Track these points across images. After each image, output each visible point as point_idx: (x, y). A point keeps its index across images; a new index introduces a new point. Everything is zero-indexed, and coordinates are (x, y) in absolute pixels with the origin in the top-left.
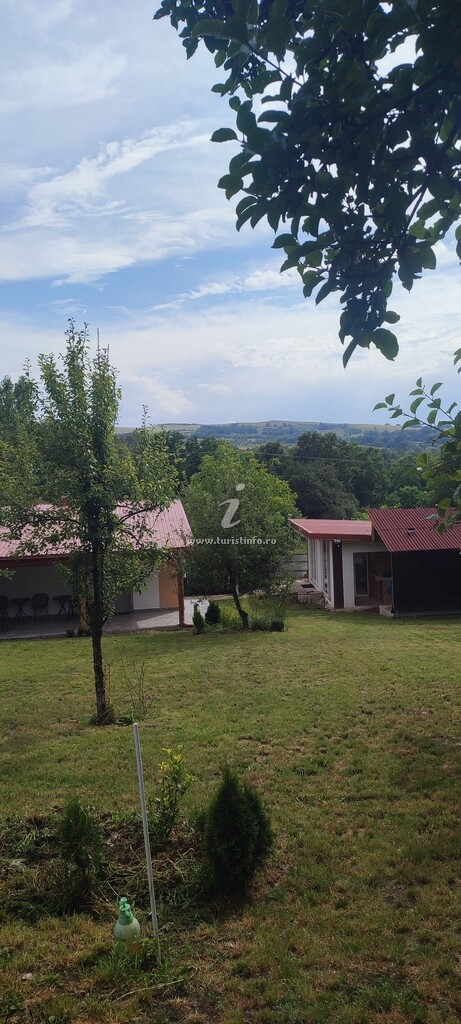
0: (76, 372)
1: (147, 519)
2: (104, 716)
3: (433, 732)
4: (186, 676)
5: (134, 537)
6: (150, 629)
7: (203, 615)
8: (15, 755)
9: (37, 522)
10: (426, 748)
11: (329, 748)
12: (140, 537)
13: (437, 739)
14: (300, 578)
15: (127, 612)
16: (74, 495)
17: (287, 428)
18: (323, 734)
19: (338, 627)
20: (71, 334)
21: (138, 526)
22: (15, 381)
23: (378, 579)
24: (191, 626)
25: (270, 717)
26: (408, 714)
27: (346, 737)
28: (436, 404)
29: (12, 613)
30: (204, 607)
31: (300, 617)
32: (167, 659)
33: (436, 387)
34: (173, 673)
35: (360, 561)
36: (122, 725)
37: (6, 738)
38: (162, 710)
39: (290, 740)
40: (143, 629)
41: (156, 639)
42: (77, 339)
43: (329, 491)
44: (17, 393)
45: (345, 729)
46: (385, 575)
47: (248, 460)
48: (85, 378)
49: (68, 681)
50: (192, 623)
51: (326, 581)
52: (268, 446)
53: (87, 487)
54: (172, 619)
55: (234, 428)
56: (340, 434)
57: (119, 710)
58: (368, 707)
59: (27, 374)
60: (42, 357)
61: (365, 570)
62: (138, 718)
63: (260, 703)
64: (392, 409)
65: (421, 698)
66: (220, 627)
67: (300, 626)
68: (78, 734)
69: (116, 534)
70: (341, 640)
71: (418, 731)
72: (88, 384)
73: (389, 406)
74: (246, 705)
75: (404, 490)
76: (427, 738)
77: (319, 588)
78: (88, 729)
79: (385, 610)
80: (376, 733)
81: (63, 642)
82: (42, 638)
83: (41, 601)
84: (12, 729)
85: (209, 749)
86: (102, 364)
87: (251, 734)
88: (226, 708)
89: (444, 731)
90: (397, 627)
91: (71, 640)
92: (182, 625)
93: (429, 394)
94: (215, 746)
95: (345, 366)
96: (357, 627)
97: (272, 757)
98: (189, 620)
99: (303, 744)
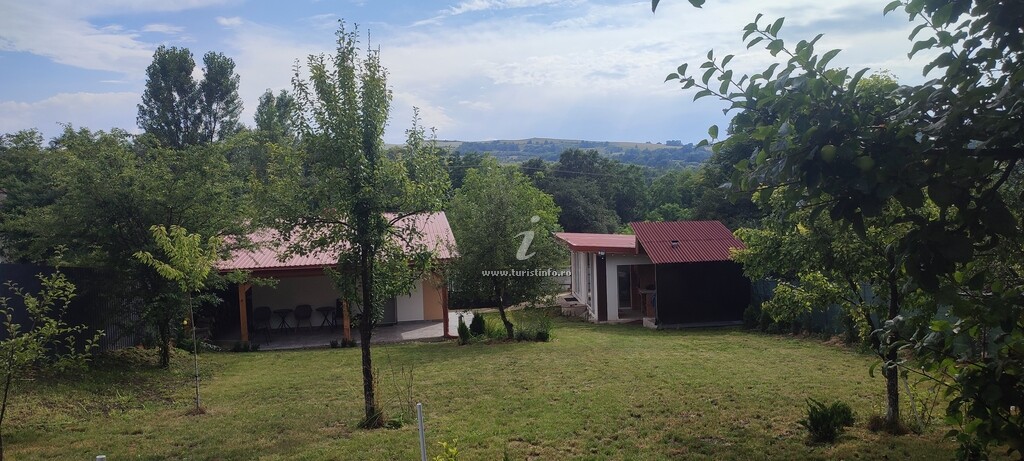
0: (346, 73)
1: (417, 221)
2: (372, 420)
3: (703, 433)
4: (452, 383)
5: (403, 239)
6: (414, 340)
7: (468, 326)
8: (285, 456)
9: (306, 224)
10: (696, 448)
11: (599, 448)
12: (411, 240)
13: (706, 440)
14: (564, 292)
15: (392, 324)
16: (343, 197)
17: (549, 145)
18: (593, 435)
19: (602, 338)
20: (341, 35)
21: (408, 229)
22: (276, 94)
23: (641, 292)
24: (456, 337)
25: (539, 421)
26: (676, 417)
27: (616, 438)
28: (727, 76)
29: (275, 325)
30: (468, 318)
31: (565, 329)
32: (433, 368)
33: (728, 59)
34: (441, 380)
35: (623, 275)
36: (391, 428)
37: (274, 441)
38: (431, 415)
39: (560, 441)
40: (408, 341)
41: (419, 349)
42: (347, 40)
43: (591, 207)
44: (278, 106)
45: (615, 431)
46: (649, 288)
47: (512, 173)
48: (355, 79)
49: (335, 388)
50: (457, 334)
51: (590, 294)
52: (530, 162)
53: (357, 188)
54: (437, 331)
55: (495, 145)
56: (602, 153)
57: (388, 414)
58: (637, 411)
59: (297, 75)
60: (311, 58)
61: (629, 282)
62: (407, 422)
63: (528, 407)
64: (684, 80)
65: (689, 402)
66: (485, 338)
67: (564, 337)
68: (347, 437)
69: (385, 237)
70: (606, 349)
71: (687, 433)
72: (359, 84)
73: (681, 77)
74: (515, 409)
75: (665, 207)
76: (696, 439)
77: (583, 301)
78: (357, 432)
79: (648, 322)
80: (646, 434)
81: (328, 352)
82: (305, 349)
83: (304, 312)
84: (279, 433)
85: (480, 450)
86: (372, 66)
87: (521, 435)
88: (495, 412)
89: (713, 433)
90: (661, 337)
91: (335, 351)
92: (447, 336)
93: (719, 66)
94: (485, 447)
95: (654, 10)
96: (622, 337)
97: (543, 457)
98: (454, 331)
99: (573, 445)
